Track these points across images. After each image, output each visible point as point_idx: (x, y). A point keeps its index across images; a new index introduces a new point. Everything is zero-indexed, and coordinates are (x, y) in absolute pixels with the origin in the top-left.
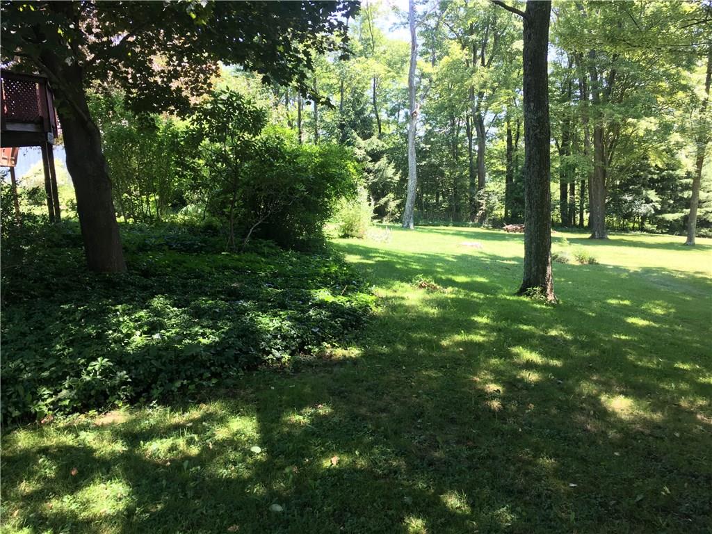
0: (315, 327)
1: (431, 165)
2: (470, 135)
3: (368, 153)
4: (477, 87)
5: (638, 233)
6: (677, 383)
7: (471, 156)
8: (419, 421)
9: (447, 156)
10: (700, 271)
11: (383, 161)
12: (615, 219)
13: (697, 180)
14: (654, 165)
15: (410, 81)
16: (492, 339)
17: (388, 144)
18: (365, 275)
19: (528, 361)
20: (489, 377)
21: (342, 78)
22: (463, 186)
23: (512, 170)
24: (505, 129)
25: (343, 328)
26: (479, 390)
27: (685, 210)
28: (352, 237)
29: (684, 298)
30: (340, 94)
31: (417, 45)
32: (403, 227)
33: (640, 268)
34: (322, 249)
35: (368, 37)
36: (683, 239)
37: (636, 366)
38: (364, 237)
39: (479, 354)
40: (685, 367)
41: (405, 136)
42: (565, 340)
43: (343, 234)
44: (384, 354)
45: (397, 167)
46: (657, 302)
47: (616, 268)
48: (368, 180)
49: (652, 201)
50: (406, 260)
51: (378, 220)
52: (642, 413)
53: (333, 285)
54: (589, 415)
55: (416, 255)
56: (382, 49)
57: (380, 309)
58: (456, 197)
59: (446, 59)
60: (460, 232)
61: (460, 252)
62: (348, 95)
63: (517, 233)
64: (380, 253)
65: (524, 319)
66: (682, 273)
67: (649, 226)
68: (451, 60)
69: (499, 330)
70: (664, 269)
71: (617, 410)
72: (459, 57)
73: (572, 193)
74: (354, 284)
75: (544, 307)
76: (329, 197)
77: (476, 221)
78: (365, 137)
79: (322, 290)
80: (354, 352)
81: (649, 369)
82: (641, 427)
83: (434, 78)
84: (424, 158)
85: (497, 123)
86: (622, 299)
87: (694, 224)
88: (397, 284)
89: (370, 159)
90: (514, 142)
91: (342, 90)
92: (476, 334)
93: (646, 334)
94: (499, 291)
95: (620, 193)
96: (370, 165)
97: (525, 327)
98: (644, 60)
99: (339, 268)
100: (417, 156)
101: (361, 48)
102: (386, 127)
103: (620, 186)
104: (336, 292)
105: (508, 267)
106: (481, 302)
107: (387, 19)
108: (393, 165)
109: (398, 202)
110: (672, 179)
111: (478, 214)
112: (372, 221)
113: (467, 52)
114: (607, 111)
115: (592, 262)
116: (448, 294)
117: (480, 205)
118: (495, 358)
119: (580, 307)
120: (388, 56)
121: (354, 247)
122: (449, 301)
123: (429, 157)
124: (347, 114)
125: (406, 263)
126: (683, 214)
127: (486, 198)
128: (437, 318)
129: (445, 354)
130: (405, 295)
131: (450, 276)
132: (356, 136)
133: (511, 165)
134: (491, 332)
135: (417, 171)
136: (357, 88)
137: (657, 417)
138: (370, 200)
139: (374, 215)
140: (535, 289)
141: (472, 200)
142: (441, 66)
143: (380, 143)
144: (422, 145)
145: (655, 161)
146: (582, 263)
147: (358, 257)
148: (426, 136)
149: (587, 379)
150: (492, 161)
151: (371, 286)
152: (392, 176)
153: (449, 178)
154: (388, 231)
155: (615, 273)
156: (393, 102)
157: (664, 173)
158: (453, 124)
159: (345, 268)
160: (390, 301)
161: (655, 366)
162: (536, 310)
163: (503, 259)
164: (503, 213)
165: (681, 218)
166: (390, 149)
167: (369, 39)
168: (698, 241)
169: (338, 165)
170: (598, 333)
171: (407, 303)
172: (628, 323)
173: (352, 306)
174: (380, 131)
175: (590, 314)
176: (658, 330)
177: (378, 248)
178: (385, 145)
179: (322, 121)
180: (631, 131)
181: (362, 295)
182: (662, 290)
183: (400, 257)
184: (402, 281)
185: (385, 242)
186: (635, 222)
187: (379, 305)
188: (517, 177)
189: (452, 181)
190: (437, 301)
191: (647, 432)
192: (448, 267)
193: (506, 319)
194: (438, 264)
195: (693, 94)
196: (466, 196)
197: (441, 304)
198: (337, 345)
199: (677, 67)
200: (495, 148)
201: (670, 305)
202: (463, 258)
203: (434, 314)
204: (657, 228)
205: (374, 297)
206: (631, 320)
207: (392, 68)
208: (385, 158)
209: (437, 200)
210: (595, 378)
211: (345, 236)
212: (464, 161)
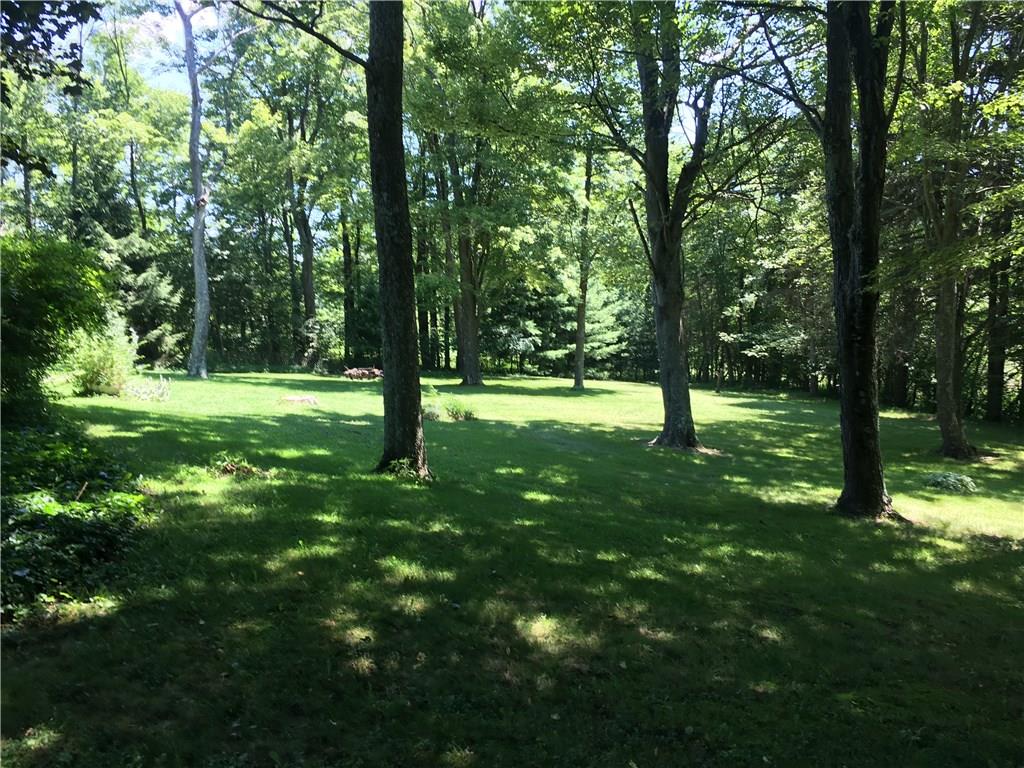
0: (20, 567)
1: (230, 281)
2: (289, 239)
3: (125, 260)
4: (297, 170)
5: (517, 376)
6: (606, 582)
7: (293, 269)
8: (235, 725)
9: (256, 268)
10: (596, 422)
11: (151, 273)
12: (488, 358)
13: (582, 308)
14: (531, 288)
15: (193, 152)
16: (349, 549)
17: (159, 246)
18: (124, 458)
19: (406, 579)
20: (351, 616)
21: (75, 138)
22: (282, 313)
23: (352, 292)
24: (340, 233)
25: (82, 562)
26: (337, 641)
27: (568, 346)
28: (100, 393)
29: (585, 459)
30: (71, 164)
31: (201, 100)
32: (189, 375)
33: (526, 422)
34: (40, 416)
35: (117, 80)
36: (570, 383)
37: (551, 565)
38: (121, 393)
39: (331, 578)
40: (610, 558)
41: (187, 236)
42: (454, 537)
43: (82, 389)
44: (163, 600)
45: (176, 284)
46: (556, 467)
47: (500, 424)
48: (126, 302)
49: (531, 335)
50: (197, 427)
51: (145, 366)
52: (571, 637)
53: (59, 483)
54: (505, 656)
55: (216, 419)
56: (143, 100)
57: (154, 518)
58: (273, 329)
59: (246, 125)
60: (281, 380)
61: (283, 411)
62: (85, 166)
63: (365, 380)
64: (150, 419)
65: (392, 510)
66: (577, 426)
67: (530, 366)
68: (256, 128)
69: (358, 533)
70: (555, 422)
71: (541, 640)
72: (268, 123)
73: (434, 324)
74: (103, 478)
75: (416, 487)
76: (52, 328)
77: (305, 364)
78: (117, 235)
79: (37, 495)
80: (104, 604)
81: (567, 567)
82: (575, 662)
83: (231, 151)
84: (220, 270)
85: (327, 225)
86: (513, 466)
87: (581, 363)
88: (183, 471)
89: (128, 268)
90: (352, 252)
91: (74, 158)
92: (323, 543)
93: (553, 515)
94: (349, 468)
95: (493, 325)
96: (129, 279)
97: (396, 523)
98: (513, 153)
99: (73, 451)
100: (209, 267)
101: (107, 95)
102: (155, 221)
103: (491, 315)
104: (67, 495)
105: (357, 430)
106: (325, 488)
107: (148, 55)
108: (168, 279)
109: (179, 336)
110: (553, 307)
111: (306, 354)
112: (134, 367)
113: (280, 119)
114: (473, 216)
115: (469, 417)
116: (272, 479)
117: (308, 340)
118: (357, 580)
119: (463, 483)
120: (153, 112)
121: (104, 411)
122: (275, 491)
123: (228, 269)
124: (85, 197)
125: (196, 434)
126: (567, 352)
127: (317, 332)
128: (257, 522)
129: (274, 586)
130: (198, 488)
131: (272, 450)
132: (102, 231)
133: (351, 283)
134: (345, 537)
135: (210, 289)
136: (102, 157)
137: (592, 640)
138: (129, 333)
139: (137, 357)
140: (401, 461)
141: (296, 333)
142: (241, 135)
143: (146, 245)
144: (217, 250)
145: (533, 284)
146: (456, 419)
147: (110, 427)
148: (221, 237)
149: (491, 595)
150: (324, 278)
151: (135, 477)
152: (167, 296)
153: (261, 301)
154: (164, 382)
155: (500, 431)
156: (164, 184)
157: (542, 299)
158: (264, 222)
159: (85, 450)
160: (172, 501)
161: (575, 562)
162: (406, 493)
163: (350, 418)
164: (343, 352)
165: (566, 355)
166: (162, 254)
167: (120, 83)
168: (587, 384)
169: (68, 274)
170: (496, 521)
171: (202, 502)
172: (527, 500)
173: (98, 519)
174: (144, 227)
175: (478, 491)
176: (564, 505)
177: (147, 410)
178: (154, 248)
179: (39, 205)
180: (503, 245)
181: (118, 496)
182: (559, 450)
183: (186, 424)
184: (191, 464)
185: (158, 400)
186: (513, 362)
187: (152, 510)
188: (359, 302)
189: (265, 306)
190: (254, 495)
191: (585, 668)
192: (267, 436)
193: (366, 514)
194: (251, 432)
195: (573, 200)
196: (287, 327)
197: (261, 498)
198: (67, 596)
199: (553, 165)
200: (327, 259)
201: (571, 470)
202: (289, 420)
203: (250, 515)
204: (539, 369)
205: (141, 497)
206: (530, 496)
207: (161, 130)
208: (154, 268)
209: (243, 333)
210: (502, 592)
211: (87, 393)
212: (282, 277)
